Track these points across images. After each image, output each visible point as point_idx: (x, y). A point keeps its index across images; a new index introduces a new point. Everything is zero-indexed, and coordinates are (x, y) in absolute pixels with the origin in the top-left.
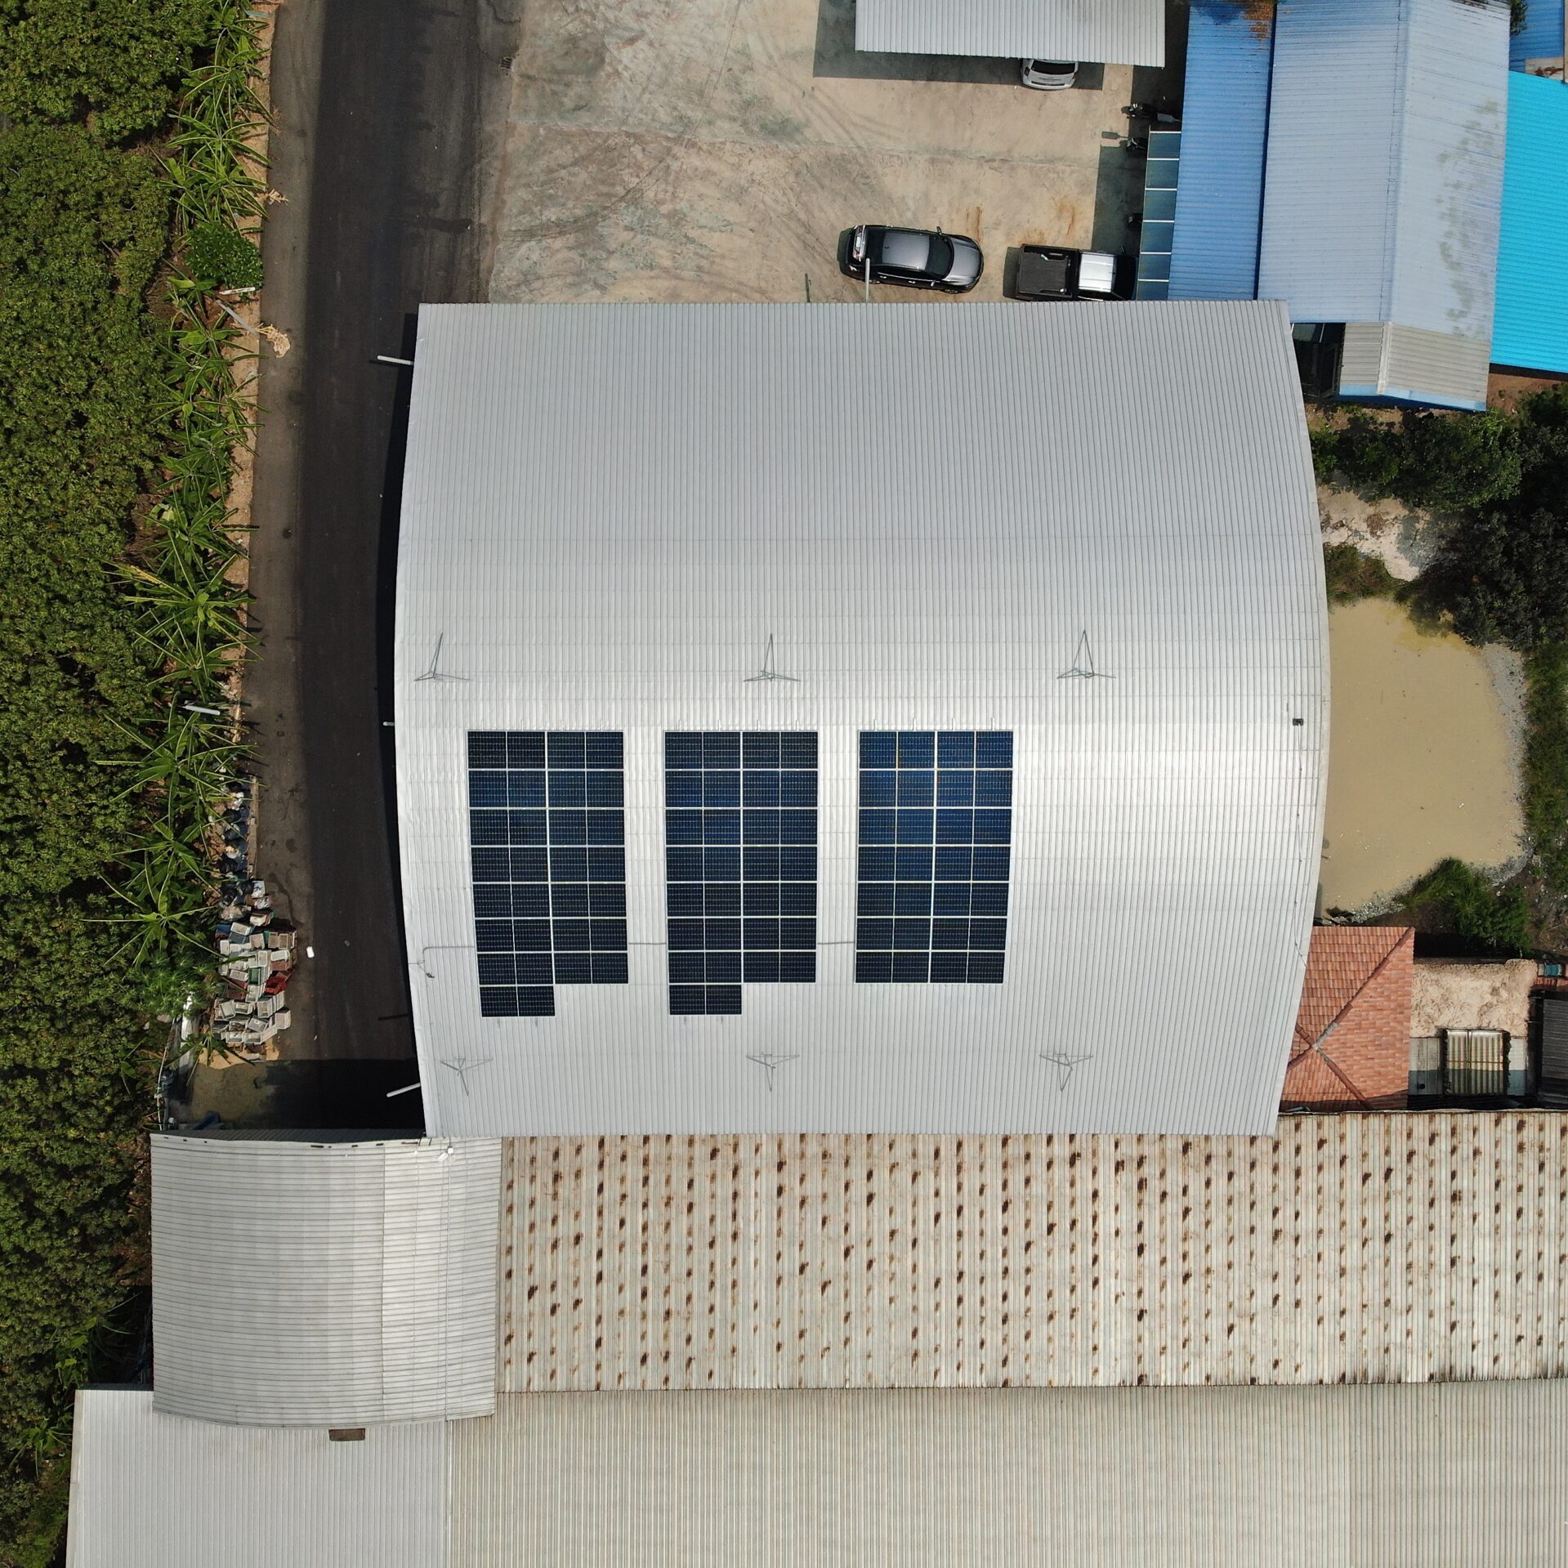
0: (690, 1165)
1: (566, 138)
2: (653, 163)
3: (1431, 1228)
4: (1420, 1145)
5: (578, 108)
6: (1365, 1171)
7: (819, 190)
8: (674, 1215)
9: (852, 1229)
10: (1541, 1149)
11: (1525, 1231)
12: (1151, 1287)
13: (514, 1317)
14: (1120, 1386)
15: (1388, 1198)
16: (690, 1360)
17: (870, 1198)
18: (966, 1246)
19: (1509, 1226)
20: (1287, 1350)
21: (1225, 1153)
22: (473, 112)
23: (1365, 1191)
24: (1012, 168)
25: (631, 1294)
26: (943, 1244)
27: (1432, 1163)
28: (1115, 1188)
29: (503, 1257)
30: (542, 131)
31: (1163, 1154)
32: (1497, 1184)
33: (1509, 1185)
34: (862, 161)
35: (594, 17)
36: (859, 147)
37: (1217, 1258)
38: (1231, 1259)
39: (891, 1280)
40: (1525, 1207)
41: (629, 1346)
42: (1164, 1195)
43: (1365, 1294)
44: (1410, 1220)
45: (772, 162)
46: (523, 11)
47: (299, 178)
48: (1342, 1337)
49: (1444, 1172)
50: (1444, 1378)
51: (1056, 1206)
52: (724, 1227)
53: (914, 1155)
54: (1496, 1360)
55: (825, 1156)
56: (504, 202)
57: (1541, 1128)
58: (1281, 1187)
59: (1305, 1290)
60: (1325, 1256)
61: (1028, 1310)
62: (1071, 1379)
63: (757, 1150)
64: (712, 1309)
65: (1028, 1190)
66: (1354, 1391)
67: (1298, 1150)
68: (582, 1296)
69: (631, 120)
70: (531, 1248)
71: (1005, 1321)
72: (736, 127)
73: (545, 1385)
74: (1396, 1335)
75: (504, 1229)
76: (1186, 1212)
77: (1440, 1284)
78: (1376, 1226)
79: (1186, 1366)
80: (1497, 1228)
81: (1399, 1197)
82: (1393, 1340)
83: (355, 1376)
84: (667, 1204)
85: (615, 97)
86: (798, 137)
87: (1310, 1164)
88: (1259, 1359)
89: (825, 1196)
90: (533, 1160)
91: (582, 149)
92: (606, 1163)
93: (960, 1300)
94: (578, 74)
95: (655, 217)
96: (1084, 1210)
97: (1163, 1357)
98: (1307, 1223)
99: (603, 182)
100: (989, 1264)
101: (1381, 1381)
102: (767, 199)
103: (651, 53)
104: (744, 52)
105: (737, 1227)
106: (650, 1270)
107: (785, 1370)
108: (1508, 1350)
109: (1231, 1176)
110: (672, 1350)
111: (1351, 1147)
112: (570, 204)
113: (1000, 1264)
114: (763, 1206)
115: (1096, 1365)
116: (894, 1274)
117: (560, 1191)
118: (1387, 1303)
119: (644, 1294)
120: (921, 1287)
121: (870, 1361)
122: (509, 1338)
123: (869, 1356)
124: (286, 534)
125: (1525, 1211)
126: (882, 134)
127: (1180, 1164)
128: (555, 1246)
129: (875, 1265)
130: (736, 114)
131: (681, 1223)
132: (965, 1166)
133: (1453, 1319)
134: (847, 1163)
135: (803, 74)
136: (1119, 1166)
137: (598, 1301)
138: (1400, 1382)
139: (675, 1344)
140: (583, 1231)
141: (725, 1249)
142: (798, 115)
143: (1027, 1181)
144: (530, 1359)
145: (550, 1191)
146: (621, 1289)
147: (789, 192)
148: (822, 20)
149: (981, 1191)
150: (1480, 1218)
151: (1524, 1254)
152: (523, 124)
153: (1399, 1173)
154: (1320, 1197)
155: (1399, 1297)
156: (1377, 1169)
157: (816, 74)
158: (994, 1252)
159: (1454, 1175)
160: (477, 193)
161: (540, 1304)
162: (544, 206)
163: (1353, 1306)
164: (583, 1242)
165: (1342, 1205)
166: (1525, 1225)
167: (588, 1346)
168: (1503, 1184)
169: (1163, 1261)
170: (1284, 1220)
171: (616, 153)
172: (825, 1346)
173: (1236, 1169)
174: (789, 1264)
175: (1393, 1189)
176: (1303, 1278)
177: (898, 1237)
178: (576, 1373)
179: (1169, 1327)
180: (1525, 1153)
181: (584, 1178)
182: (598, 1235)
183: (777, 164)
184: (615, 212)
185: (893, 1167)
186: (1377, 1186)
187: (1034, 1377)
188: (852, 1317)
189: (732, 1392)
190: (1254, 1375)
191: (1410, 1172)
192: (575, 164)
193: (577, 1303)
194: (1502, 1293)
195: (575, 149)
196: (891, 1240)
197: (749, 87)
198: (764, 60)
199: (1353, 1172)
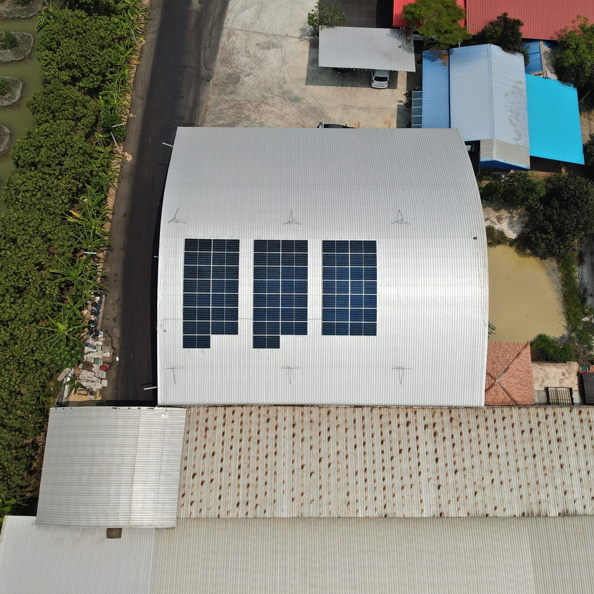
0: (259, 425)
1: (227, 101)
2: (254, 108)
3: (551, 452)
4: (543, 420)
5: (231, 93)
6: (522, 429)
7: (307, 117)
8: (252, 445)
9: (322, 451)
10: (589, 421)
11: (588, 454)
12: (442, 476)
13: (186, 486)
14: (432, 517)
15: (532, 440)
16: (257, 505)
17: (329, 438)
18: (367, 458)
19: (581, 451)
20: (499, 502)
21: (467, 422)
22: (197, 94)
23: (523, 437)
24: (369, 111)
25: (234, 477)
26: (358, 457)
27: (548, 427)
28: (426, 436)
29: (183, 461)
30: (219, 99)
31: (443, 422)
32: (574, 435)
33: (579, 436)
34: (321, 108)
35: (237, 69)
36: (320, 105)
37: (467, 464)
38: (473, 464)
39: (338, 471)
40: (587, 444)
41: (232, 499)
42: (444, 438)
43: (528, 479)
44: (542, 449)
45: (292, 109)
46: (214, 67)
47: (140, 111)
48: (521, 497)
49: (553, 430)
50: (564, 514)
51: (402, 442)
52: (271, 449)
53: (346, 421)
54: (585, 507)
55: (311, 421)
56: (206, 119)
57: (588, 413)
58: (490, 436)
59: (504, 477)
60: (510, 463)
61: (393, 485)
62: (412, 514)
63: (285, 419)
64: (266, 483)
65: (391, 436)
66: (529, 520)
67: (495, 421)
68: (214, 477)
69: (247, 97)
70: (195, 458)
71: (384, 489)
72: (281, 99)
73: (197, 516)
74: (543, 496)
75: (184, 450)
76: (454, 445)
77: (557, 474)
78: (529, 452)
79: (459, 509)
80: (577, 453)
81: (537, 440)
82: (542, 498)
83: (120, 504)
84: (249, 440)
85: (242, 90)
86: (301, 102)
87: (500, 426)
88: (488, 506)
89: (311, 437)
90: (198, 422)
91: (232, 104)
92: (226, 424)
93: (366, 480)
94: (231, 84)
95: (254, 123)
96: (413, 444)
97: (449, 505)
98: (501, 450)
99: (238, 114)
100: (377, 465)
101: (539, 515)
102: (290, 119)
103: (254, 79)
104: (284, 78)
105: (277, 450)
106: (242, 467)
107: (296, 510)
108: (589, 503)
109: (470, 431)
110: (250, 501)
111: (515, 420)
112: (227, 119)
113: (381, 466)
114: (287, 441)
115: (422, 508)
116: (339, 469)
117: (208, 434)
118: (538, 482)
119: (239, 477)
120: (350, 474)
121: (330, 506)
122: (184, 495)
123: (330, 504)
124: (125, 215)
125: (587, 446)
126: (327, 101)
127: (450, 426)
128: (204, 457)
129: (331, 465)
130: (281, 95)
131: (254, 447)
132: (366, 426)
133: (565, 490)
134: (320, 424)
135: (302, 84)
136: (426, 426)
137: (220, 479)
138: (547, 516)
139: (251, 498)
140: (216, 451)
141: (272, 458)
142: (301, 96)
143: (390, 432)
144: (191, 504)
145: (204, 434)
146: (230, 475)
147: (298, 117)
148: (308, 70)
149: (373, 436)
150: (570, 449)
151: (589, 463)
152: (213, 97)
153: (535, 430)
154: (506, 440)
155: (542, 480)
156: (527, 429)
157: (307, 84)
158: (378, 461)
159: (557, 431)
160: (197, 116)
161: (197, 480)
162: (219, 120)
163: (524, 484)
164: (215, 455)
165: (515, 443)
166: (588, 452)
167: (216, 499)
168: (577, 435)
169: (446, 465)
170: (493, 449)
171: (242, 106)
172: (312, 499)
173: (472, 428)
174: (297, 465)
175: (534, 436)
176: (503, 472)
177: (340, 454)
178: (210, 510)
179: (451, 492)
180: (584, 423)
181: (217, 430)
182: (222, 452)
183: (294, 109)
184: (241, 122)
185: (338, 426)
186: (527, 435)
187: (397, 513)
188: (323, 487)
189: (274, 519)
190: (487, 513)
191: (540, 430)
192: (229, 108)
193: (212, 480)
194: (583, 479)
195: (229, 104)
196: (337, 455)
197: (285, 88)
198: (290, 81)
199: (517, 429)
